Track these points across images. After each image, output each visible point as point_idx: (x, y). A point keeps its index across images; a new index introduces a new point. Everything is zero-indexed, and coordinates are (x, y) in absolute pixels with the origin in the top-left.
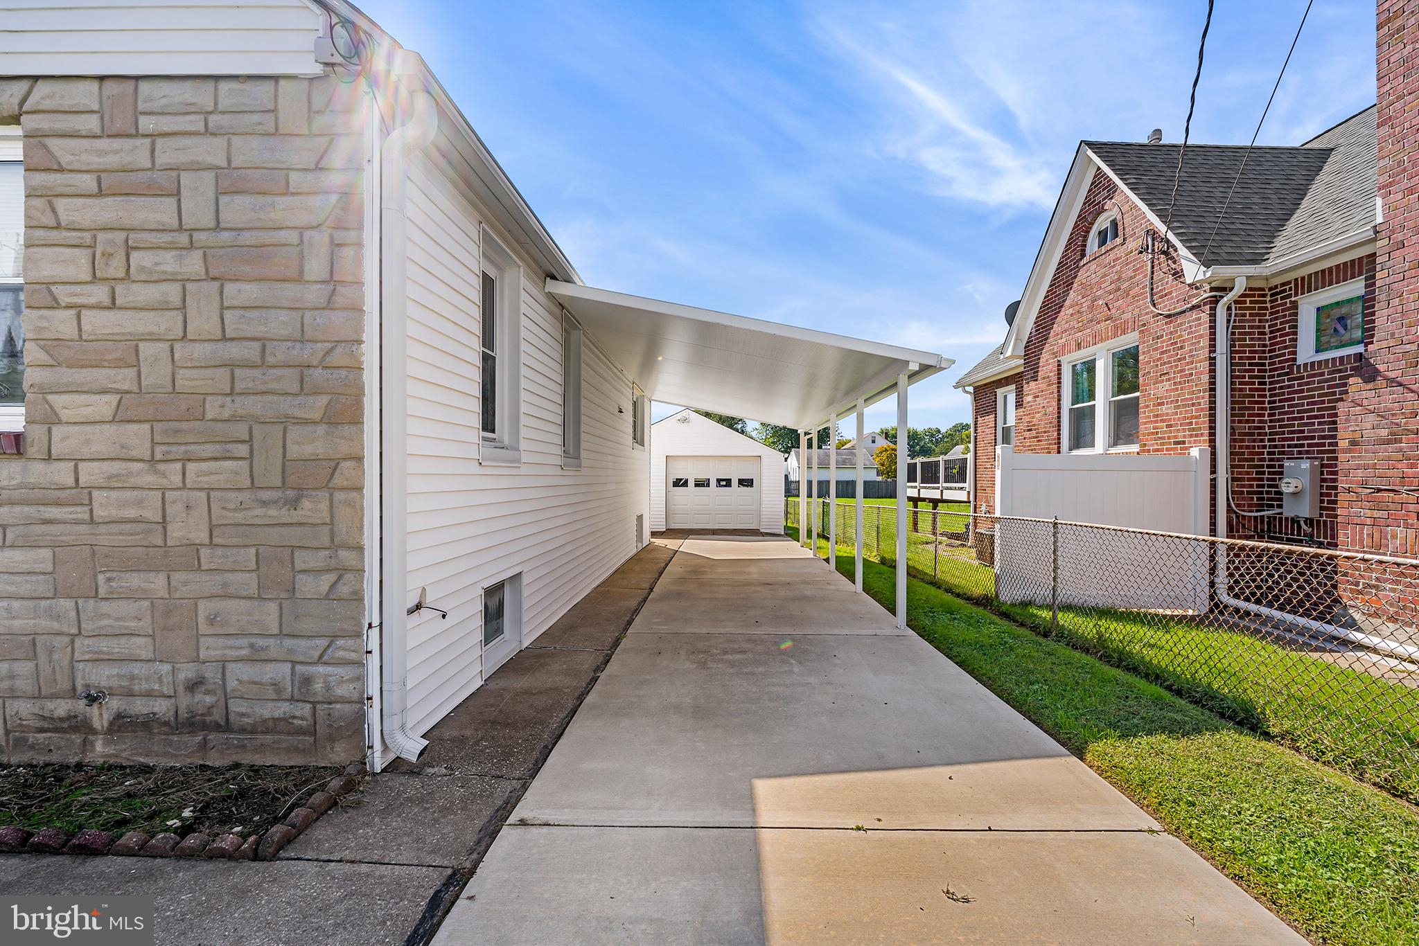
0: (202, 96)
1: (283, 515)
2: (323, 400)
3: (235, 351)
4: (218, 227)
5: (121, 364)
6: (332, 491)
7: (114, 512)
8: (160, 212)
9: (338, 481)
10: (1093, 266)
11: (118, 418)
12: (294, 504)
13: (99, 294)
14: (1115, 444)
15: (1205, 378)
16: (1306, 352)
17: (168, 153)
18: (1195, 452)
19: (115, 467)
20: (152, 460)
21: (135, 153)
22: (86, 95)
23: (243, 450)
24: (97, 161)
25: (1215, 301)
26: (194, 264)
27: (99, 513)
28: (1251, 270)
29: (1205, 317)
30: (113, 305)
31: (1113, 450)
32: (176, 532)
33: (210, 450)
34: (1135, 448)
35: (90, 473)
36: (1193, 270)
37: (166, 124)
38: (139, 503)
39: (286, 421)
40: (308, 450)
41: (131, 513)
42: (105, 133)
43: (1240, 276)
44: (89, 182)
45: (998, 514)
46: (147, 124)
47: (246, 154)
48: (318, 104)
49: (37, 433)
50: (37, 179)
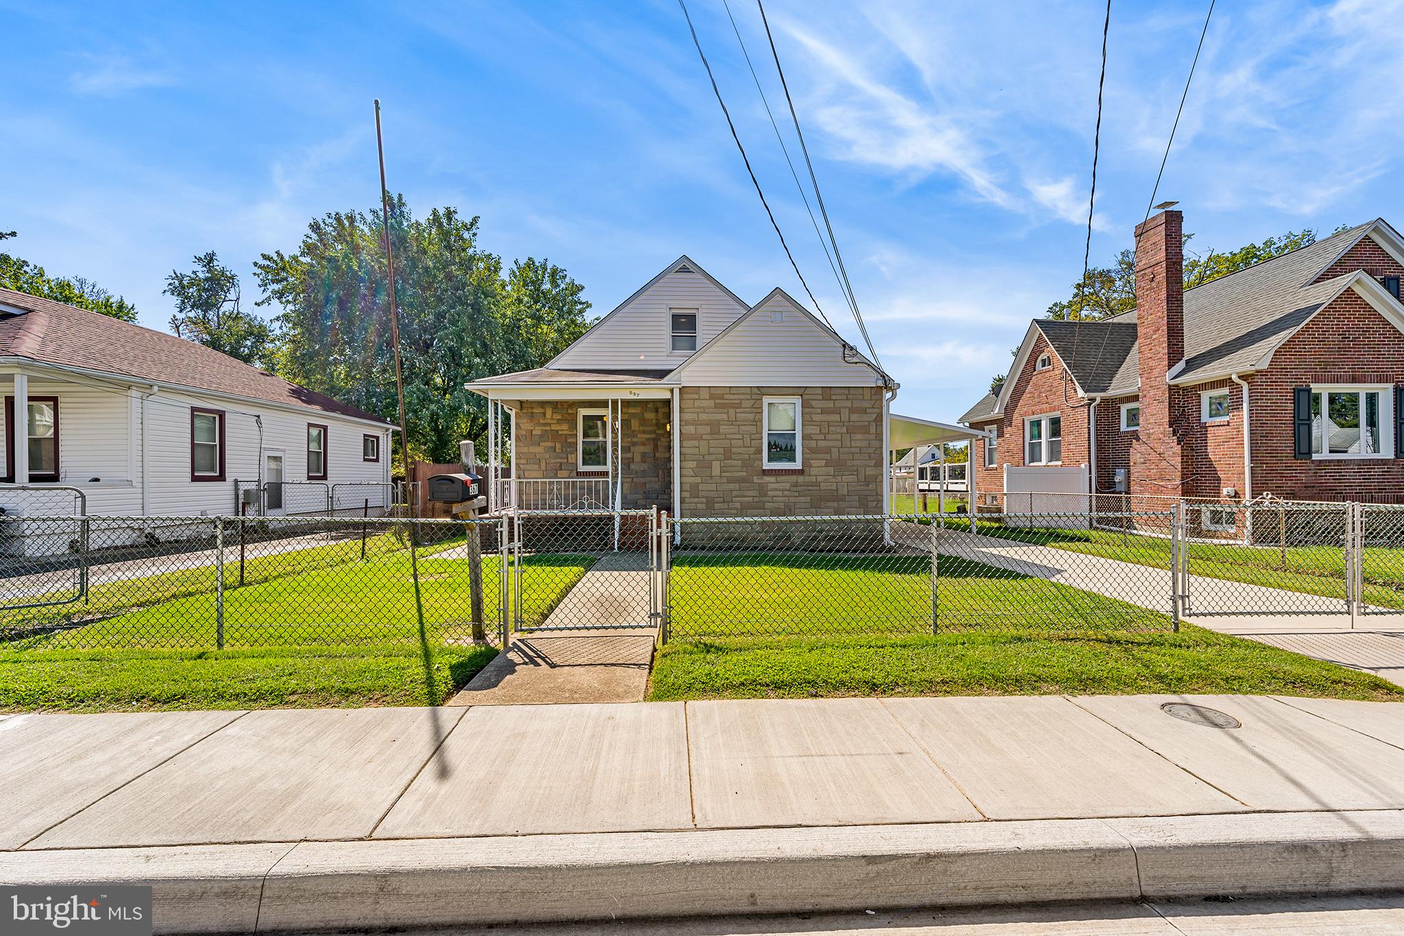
0: (846, 392)
1: (865, 488)
2: (874, 462)
3: (853, 450)
4: (849, 421)
5: (827, 453)
6: (876, 482)
7: (825, 488)
8: (836, 417)
9: (878, 480)
11: (826, 466)
12: (868, 485)
13: (822, 437)
14: (1051, 461)
15: (1087, 436)
16: (1123, 427)
17: (838, 404)
18: (1083, 466)
19: (825, 477)
20: (834, 476)
21: (830, 404)
22: (819, 391)
23: (856, 473)
24: (821, 406)
25: (1090, 404)
26: (844, 430)
27: (822, 488)
28: (1102, 394)
29: (1086, 410)
30: (825, 439)
31: (1050, 464)
32: (840, 492)
33: (847, 473)
34: (1059, 463)
35: (820, 479)
36: (1081, 393)
37: (838, 397)
38: (831, 485)
39: (866, 466)
40: (870, 473)
41: (829, 488)
42: (823, 399)
43: (1099, 396)
44: (820, 411)
45: (1005, 492)
46: (833, 397)
47: (857, 404)
48: (873, 393)
49: (806, 469)
50: (807, 410)
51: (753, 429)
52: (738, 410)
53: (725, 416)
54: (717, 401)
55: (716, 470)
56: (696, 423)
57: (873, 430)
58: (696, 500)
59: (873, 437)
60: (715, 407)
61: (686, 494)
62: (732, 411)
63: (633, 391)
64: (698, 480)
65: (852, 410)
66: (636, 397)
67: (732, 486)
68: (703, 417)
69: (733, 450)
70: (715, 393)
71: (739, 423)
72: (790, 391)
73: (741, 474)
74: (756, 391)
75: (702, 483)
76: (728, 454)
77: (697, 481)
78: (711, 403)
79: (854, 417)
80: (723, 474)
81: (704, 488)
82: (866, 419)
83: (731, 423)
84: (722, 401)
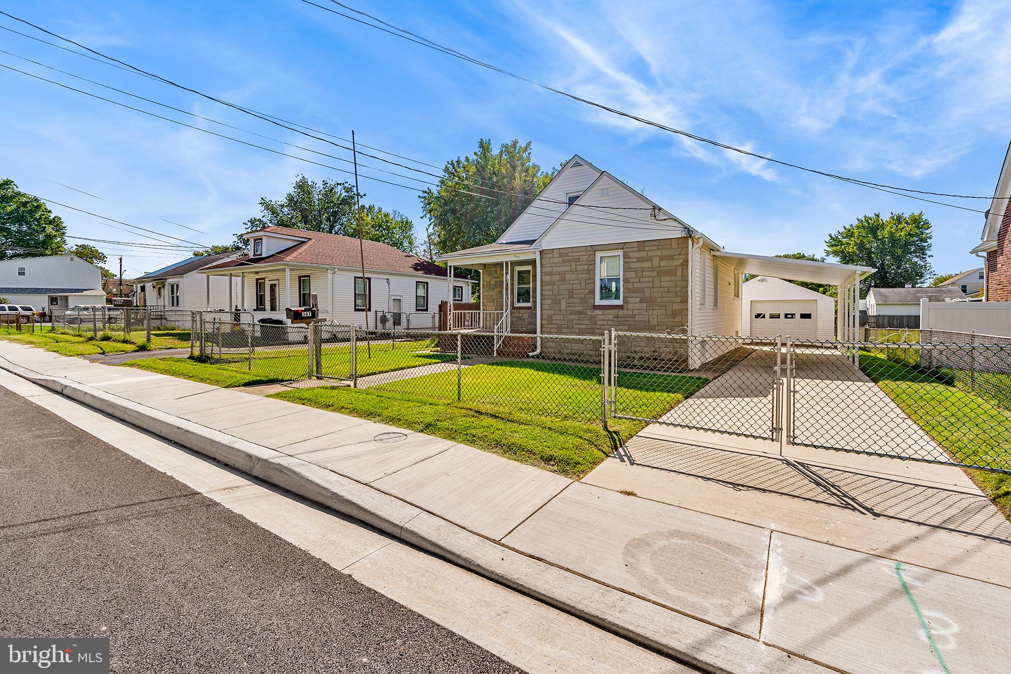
0: (657, 243)
1: (672, 320)
2: (680, 298)
3: (663, 289)
4: (659, 267)
5: (641, 292)
6: (682, 316)
7: (640, 319)
8: (648, 264)
9: (683, 313)
11: (640, 302)
12: (674, 318)
13: (637, 280)
17: (650, 254)
19: (640, 311)
20: (647, 310)
21: (644, 254)
22: (636, 245)
23: (664, 308)
24: (637, 256)
26: (655, 274)
27: (637, 319)
30: (640, 282)
32: (651, 323)
33: (659, 308)
35: (635, 312)
37: (650, 248)
38: (644, 318)
39: (673, 302)
40: (677, 308)
41: (642, 319)
42: (639, 251)
44: (636, 260)
46: (646, 249)
47: (666, 253)
48: (680, 242)
49: (625, 305)
50: (626, 260)
51: (587, 276)
52: (577, 263)
53: (569, 268)
54: (564, 258)
55: (563, 306)
56: (552, 274)
57: (679, 273)
58: (551, 326)
59: (679, 278)
60: (563, 262)
61: (545, 322)
62: (573, 264)
63: (516, 255)
64: (552, 312)
65: (662, 258)
66: (518, 259)
67: (573, 317)
68: (556, 269)
69: (574, 291)
70: (563, 253)
71: (578, 272)
72: (614, 247)
73: (579, 308)
74: (590, 249)
75: (554, 314)
76: (571, 295)
77: (551, 313)
78: (560, 259)
79: (663, 263)
80: (568, 309)
81: (556, 318)
82: (674, 264)
83: (573, 272)
84: (568, 258)
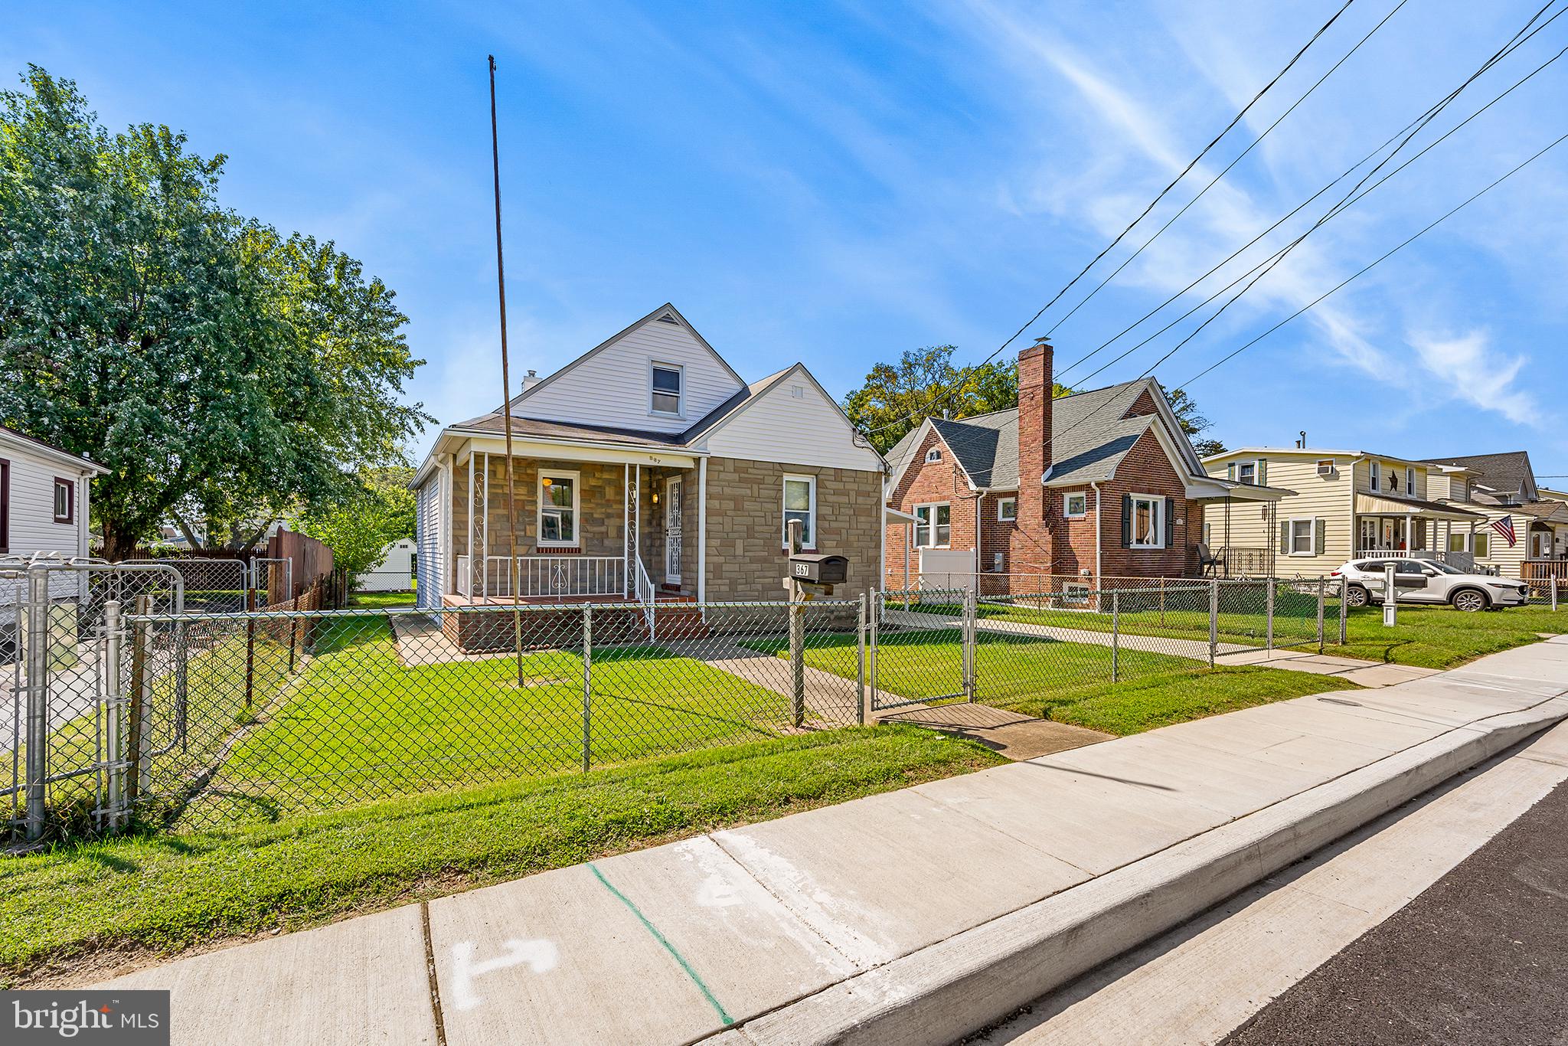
0: (854, 474)
1: (867, 569)
2: (874, 544)
4: (856, 504)
5: (837, 534)
6: (876, 563)
8: (845, 499)
9: (877, 561)
10: (930, 468)
13: (834, 518)
14: (938, 545)
15: (974, 524)
16: (1000, 518)
17: (848, 486)
18: (972, 550)
21: (840, 486)
22: (831, 472)
24: (834, 487)
25: (978, 497)
26: (852, 512)
28: (988, 489)
29: (974, 502)
31: (937, 547)
34: (948, 547)
36: (973, 487)
37: (848, 480)
39: (867, 548)
40: (871, 554)
42: (836, 481)
43: (985, 490)
44: (829, 491)
45: (920, 572)
46: (842, 479)
47: (863, 487)
48: (875, 477)
49: (820, 549)
50: (821, 490)
51: (774, 507)
52: (761, 486)
53: (749, 492)
54: (742, 475)
55: (739, 551)
56: (721, 497)
57: (874, 513)
58: (720, 581)
59: (874, 519)
60: (740, 481)
61: (711, 576)
62: (755, 487)
63: (654, 457)
64: (722, 559)
65: (858, 493)
66: (656, 464)
67: (754, 566)
68: (727, 491)
69: (756, 528)
70: (742, 467)
71: (761, 500)
72: (808, 471)
73: (763, 554)
74: (778, 466)
75: (726, 563)
76: (750, 533)
77: (720, 561)
78: (736, 476)
79: (860, 500)
80: (746, 554)
81: (727, 569)
82: (869, 502)
83: (754, 499)
84: (746, 476)
